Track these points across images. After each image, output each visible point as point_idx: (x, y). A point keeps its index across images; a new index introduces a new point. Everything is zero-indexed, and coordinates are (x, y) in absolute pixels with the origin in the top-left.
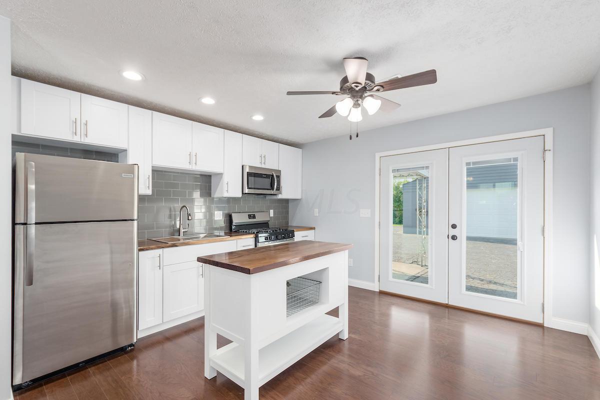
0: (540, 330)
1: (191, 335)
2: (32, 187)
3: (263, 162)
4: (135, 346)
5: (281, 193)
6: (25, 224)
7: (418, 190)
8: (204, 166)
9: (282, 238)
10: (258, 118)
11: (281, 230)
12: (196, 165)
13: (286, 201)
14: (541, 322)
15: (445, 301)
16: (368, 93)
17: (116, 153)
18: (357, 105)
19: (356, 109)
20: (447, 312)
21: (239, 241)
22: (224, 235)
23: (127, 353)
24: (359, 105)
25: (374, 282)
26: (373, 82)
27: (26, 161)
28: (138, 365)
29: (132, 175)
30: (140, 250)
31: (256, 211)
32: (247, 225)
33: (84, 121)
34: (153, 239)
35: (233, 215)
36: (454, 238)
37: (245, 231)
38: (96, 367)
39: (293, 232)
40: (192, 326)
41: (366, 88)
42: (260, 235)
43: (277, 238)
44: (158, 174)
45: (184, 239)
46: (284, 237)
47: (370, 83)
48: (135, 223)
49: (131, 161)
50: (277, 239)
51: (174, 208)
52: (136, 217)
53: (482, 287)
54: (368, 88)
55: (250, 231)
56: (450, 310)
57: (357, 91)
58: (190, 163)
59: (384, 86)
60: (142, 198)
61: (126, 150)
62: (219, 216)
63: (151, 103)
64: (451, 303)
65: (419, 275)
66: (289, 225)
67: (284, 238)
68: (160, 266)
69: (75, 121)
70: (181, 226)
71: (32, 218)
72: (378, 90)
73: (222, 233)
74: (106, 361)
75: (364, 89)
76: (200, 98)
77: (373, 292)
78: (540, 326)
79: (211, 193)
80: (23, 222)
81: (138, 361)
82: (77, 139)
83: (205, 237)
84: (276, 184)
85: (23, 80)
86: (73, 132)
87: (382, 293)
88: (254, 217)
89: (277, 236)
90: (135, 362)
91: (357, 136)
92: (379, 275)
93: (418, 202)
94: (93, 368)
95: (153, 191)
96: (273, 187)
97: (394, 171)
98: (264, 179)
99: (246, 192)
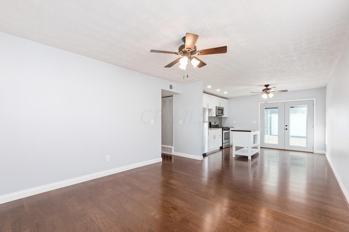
0: (312, 154)
3: (221, 105)
5: (224, 115)
13: (221, 118)
14: (313, 152)
36: (286, 129)
64: (285, 149)
66: (222, 126)
78: (313, 153)
87: (261, 148)
96: (222, 113)
97: (265, 108)
98: (220, 110)
99: (217, 115)
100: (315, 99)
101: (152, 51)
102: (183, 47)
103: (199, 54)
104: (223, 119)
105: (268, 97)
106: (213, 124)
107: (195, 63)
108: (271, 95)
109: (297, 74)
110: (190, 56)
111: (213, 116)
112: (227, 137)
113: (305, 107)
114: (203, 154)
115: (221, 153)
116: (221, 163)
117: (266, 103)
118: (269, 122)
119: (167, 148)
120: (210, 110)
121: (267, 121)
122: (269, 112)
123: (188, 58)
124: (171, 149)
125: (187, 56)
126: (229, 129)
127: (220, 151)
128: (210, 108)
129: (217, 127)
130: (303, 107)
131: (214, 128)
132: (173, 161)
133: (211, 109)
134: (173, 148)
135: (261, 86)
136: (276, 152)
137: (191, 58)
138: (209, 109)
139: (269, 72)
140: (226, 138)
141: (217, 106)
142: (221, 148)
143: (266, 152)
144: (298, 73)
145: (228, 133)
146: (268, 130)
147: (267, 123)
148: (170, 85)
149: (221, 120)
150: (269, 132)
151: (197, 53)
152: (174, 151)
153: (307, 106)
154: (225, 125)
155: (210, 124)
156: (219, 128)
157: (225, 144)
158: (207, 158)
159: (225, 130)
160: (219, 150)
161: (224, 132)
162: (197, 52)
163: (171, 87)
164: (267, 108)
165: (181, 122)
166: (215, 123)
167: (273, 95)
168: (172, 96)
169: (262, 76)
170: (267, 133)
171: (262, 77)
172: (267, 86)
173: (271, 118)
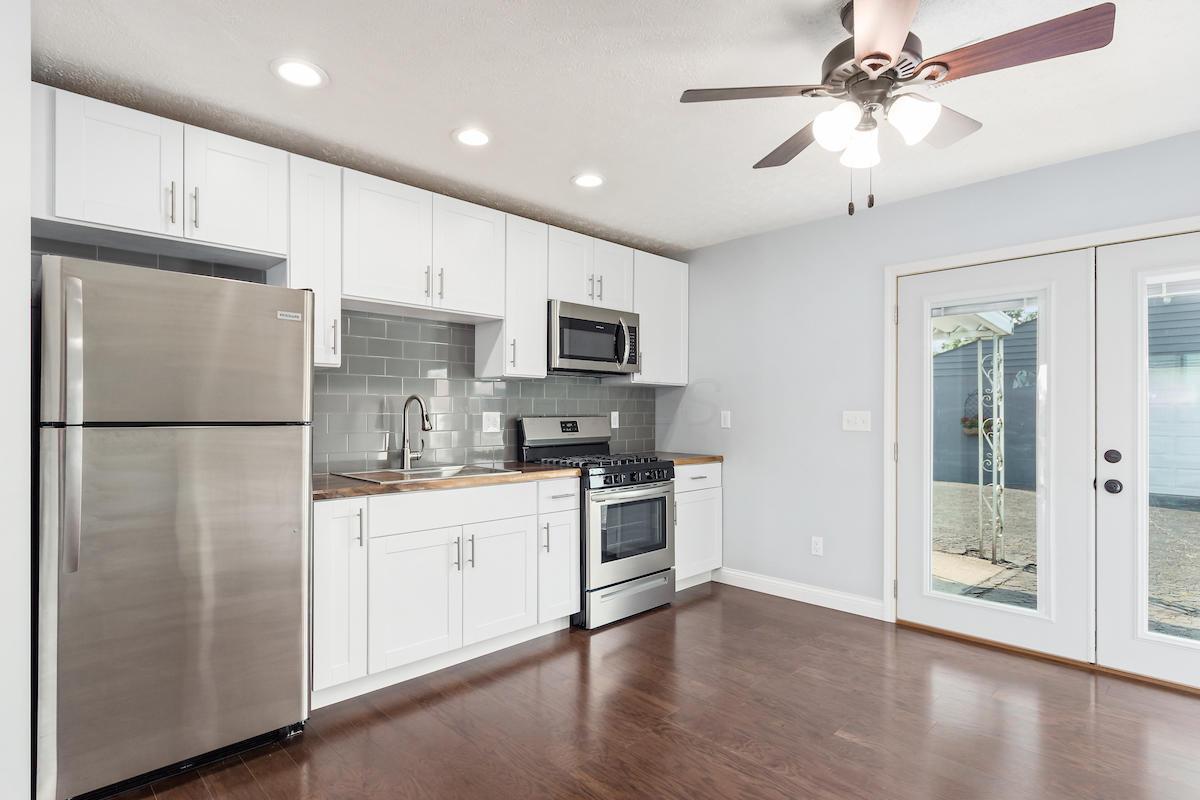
1: (435, 708)
2: (77, 342)
3: (597, 292)
4: (306, 727)
5: (639, 371)
6: (61, 425)
7: (980, 369)
8: (460, 301)
9: (645, 480)
10: (589, 180)
11: (643, 461)
12: (442, 298)
13: (649, 392)
15: (1085, 656)
16: (904, 88)
17: (260, 268)
18: (868, 122)
19: (868, 132)
20: (1093, 684)
21: (541, 483)
22: (503, 468)
23: (287, 744)
24: (874, 122)
25: (881, 597)
26: (917, 55)
27: (65, 276)
28: (313, 777)
29: (300, 315)
30: (317, 498)
31: (578, 413)
32: (557, 446)
33: (190, 190)
34: (344, 474)
35: (526, 421)
36: (1113, 487)
37: (555, 460)
38: (218, 775)
39: (670, 466)
40: (434, 685)
41: (896, 73)
42: (591, 472)
43: (632, 479)
44: (354, 317)
45: (413, 476)
46: (649, 477)
47: (910, 59)
48: (306, 430)
49: (295, 282)
50: (632, 481)
51: (390, 401)
52: (307, 418)
53: (1174, 623)
54: (900, 76)
55: (568, 461)
56: (1101, 679)
57: (873, 82)
58: (426, 292)
59: (950, 64)
60: (321, 375)
61: (285, 260)
62: (492, 426)
63: (340, 148)
64: (1105, 662)
65: (989, 585)
66: (657, 449)
67: (649, 480)
68: (361, 538)
69: (170, 189)
70: (407, 445)
71: (77, 414)
72: (931, 77)
73: (500, 465)
74: (240, 762)
75: (891, 78)
76: (453, 131)
77: (881, 624)
79: (473, 366)
80: (56, 419)
81: (311, 767)
82: (174, 232)
83: (461, 473)
84: (627, 347)
85: (61, 93)
86: (167, 215)
87: (902, 626)
88: (574, 428)
89: (633, 475)
90: (305, 768)
91: (871, 204)
92: (896, 582)
93: (981, 398)
94: (211, 777)
95: (343, 359)
96: (621, 354)
98: (595, 333)
99: (559, 364)
104: (660, 403)
106: (539, 433)
111: (510, 371)
126: (662, 475)
141: (559, 296)
142: (577, 625)
145: (658, 505)
161: (606, 496)
166: (571, 427)
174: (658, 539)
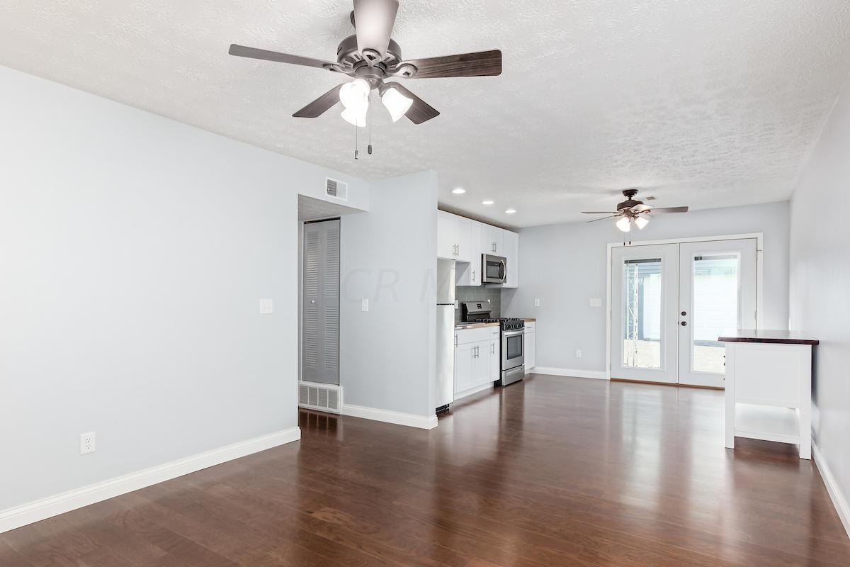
3: (494, 250)
5: (506, 282)
9: (514, 329)
10: (511, 211)
13: (499, 291)
15: (675, 381)
25: (605, 370)
31: (483, 301)
32: (476, 314)
35: (467, 304)
36: (684, 324)
39: (522, 322)
42: (504, 324)
56: (680, 388)
64: (680, 382)
77: (605, 381)
87: (613, 380)
92: (611, 364)
96: (501, 275)
97: (626, 262)
98: (495, 266)
99: (485, 280)
100: (760, 236)
101: (236, 50)
102: (351, 43)
103: (407, 74)
104: (503, 295)
105: (634, 227)
106: (472, 309)
107: (397, 104)
108: (642, 222)
109: (714, 160)
110: (380, 80)
111: (472, 284)
112: (515, 350)
113: (735, 257)
114: (437, 409)
115: (495, 401)
116: (495, 437)
117: (627, 244)
118: (636, 302)
119: (321, 390)
120: (462, 266)
121: (632, 300)
122: (636, 272)
123: (372, 87)
124: (334, 394)
125: (368, 77)
126: (520, 326)
127: (493, 394)
128: (461, 258)
129: (484, 318)
130: (730, 257)
131: (475, 321)
132: (341, 435)
133: (466, 264)
134: (340, 390)
135: (614, 192)
136: (656, 392)
137: (380, 86)
138: (458, 263)
139: (636, 151)
140: (512, 352)
141: (485, 253)
142: (498, 385)
143: (628, 392)
144: (716, 157)
145: (519, 338)
146: (632, 324)
147: (631, 306)
148: (329, 181)
149: (499, 297)
150: (635, 333)
151: (403, 70)
152: (347, 401)
153: (739, 254)
154: (509, 314)
155: (463, 308)
156: (489, 322)
157: (509, 373)
158: (450, 420)
159: (508, 328)
160: (490, 391)
161: (507, 334)
162: (402, 66)
163: (332, 188)
164: (631, 262)
165: (365, 306)
166: (479, 306)
167: (648, 221)
168: (339, 218)
169: (616, 161)
170: (631, 336)
171: (614, 164)
172: (630, 193)
173: (641, 288)
174: (519, 352)
